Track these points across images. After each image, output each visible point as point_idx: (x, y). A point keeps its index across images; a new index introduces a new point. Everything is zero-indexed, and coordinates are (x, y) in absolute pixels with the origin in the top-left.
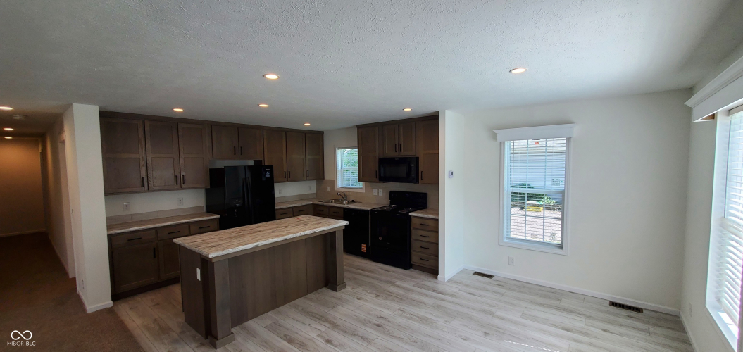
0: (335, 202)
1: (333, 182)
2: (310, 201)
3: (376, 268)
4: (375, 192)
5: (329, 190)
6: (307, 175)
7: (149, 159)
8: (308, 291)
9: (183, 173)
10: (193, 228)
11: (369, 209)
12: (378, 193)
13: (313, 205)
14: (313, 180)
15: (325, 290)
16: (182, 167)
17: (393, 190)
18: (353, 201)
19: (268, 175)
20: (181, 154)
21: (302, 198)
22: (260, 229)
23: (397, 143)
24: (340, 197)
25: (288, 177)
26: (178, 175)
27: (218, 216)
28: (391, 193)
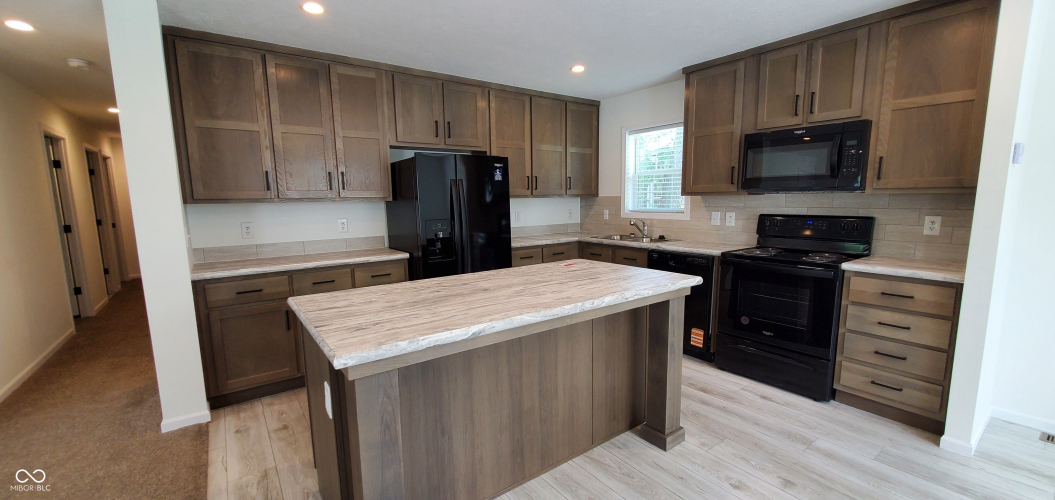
0: (621, 239)
1: (617, 202)
2: (574, 236)
3: (736, 389)
4: (716, 217)
5: (607, 217)
6: (568, 187)
7: (277, 135)
8: (594, 442)
9: (342, 169)
10: (359, 275)
11: (716, 252)
12: (723, 219)
13: (579, 242)
14: (577, 196)
15: (629, 437)
16: (340, 155)
17: (766, 211)
18: (662, 238)
19: (498, 176)
20: (338, 129)
21: (555, 230)
22: (485, 285)
23: (800, 91)
24: (634, 230)
25: (533, 188)
26: (332, 169)
27: (407, 255)
28: (763, 218)
